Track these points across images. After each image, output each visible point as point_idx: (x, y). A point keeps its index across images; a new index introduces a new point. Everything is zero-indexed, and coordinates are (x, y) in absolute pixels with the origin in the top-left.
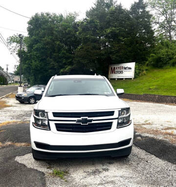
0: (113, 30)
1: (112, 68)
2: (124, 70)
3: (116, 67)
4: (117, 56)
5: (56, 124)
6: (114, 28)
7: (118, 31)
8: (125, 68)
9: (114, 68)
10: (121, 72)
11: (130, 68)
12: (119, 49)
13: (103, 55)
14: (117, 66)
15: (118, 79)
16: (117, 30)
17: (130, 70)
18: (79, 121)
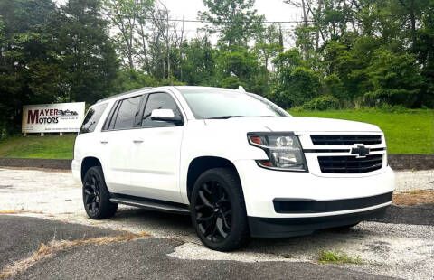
0: (34, 36)
1: (30, 112)
2: (60, 117)
3: (40, 109)
4: (45, 88)
5: (319, 158)
6: (35, 34)
7: (46, 41)
8: (63, 113)
9: (37, 112)
10: (54, 121)
11: (75, 114)
12: (49, 75)
13: (13, 84)
14: (44, 109)
15: (45, 133)
16: (44, 38)
17: (75, 117)
18: (354, 151)
